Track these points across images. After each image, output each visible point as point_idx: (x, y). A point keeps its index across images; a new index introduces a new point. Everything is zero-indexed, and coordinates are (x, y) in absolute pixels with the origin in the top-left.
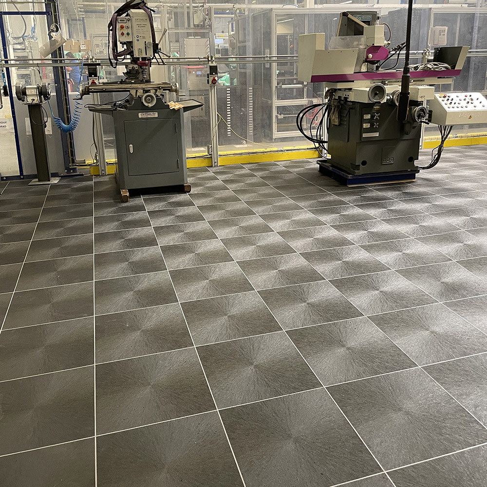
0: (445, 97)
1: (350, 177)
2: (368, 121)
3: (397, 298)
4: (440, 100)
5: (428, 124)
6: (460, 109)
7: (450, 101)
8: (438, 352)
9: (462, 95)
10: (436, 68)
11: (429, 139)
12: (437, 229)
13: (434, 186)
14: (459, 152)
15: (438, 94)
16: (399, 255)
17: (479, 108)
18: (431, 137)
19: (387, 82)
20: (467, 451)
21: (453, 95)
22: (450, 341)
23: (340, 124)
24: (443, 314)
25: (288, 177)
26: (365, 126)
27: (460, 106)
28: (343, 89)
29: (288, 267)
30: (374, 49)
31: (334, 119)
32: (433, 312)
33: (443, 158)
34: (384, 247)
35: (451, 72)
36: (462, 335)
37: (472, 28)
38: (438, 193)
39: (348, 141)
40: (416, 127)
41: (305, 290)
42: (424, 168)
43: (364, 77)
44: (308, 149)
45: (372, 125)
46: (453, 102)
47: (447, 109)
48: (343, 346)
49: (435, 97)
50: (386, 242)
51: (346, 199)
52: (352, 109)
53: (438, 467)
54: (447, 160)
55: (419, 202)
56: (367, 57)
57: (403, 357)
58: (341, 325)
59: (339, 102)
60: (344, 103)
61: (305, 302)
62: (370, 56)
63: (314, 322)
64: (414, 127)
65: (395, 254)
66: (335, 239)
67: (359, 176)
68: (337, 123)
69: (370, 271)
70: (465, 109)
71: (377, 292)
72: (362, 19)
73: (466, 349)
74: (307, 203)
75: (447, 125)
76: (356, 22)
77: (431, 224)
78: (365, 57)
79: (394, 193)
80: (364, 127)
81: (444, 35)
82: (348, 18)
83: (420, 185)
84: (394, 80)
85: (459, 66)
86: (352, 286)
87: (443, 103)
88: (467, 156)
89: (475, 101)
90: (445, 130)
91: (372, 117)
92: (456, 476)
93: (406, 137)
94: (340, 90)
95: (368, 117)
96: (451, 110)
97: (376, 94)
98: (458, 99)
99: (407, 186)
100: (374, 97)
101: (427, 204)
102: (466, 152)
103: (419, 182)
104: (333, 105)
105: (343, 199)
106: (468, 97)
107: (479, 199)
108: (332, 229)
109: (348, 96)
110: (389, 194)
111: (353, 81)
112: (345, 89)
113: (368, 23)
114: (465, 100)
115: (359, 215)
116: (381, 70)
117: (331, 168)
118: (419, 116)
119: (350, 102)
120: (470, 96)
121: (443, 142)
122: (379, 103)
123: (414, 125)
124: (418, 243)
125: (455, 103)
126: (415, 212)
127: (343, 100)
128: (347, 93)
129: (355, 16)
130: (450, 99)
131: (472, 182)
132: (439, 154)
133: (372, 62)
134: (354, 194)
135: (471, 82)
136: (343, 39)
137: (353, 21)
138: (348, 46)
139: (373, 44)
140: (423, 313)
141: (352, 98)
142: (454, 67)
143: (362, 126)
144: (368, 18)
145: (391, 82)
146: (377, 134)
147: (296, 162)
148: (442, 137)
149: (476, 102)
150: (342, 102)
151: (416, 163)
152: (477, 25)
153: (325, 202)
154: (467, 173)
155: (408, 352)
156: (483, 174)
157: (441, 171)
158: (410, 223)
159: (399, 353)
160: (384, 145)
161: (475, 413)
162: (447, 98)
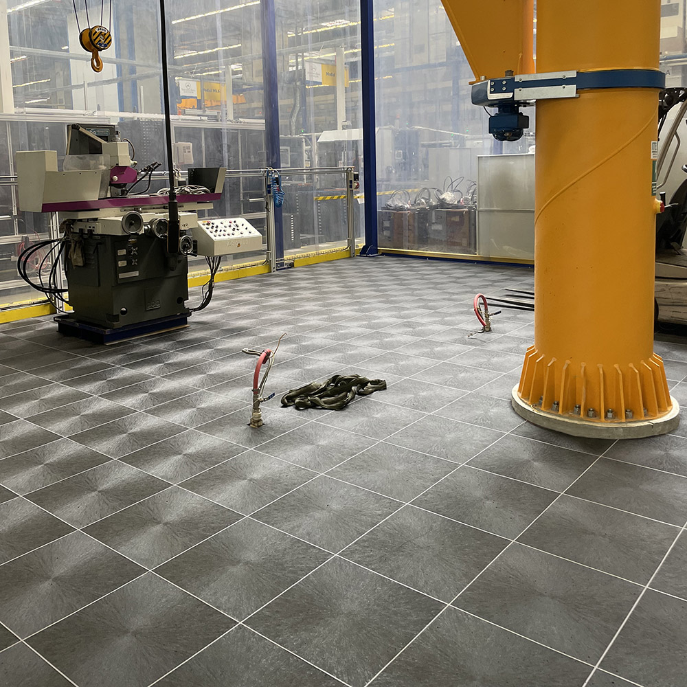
0: (208, 224)
1: (107, 331)
2: (123, 258)
3: (205, 457)
4: (204, 227)
5: (196, 256)
6: (227, 237)
7: (215, 229)
8: (261, 497)
9: (226, 221)
10: (195, 192)
11: (197, 275)
12: (227, 375)
13: (211, 329)
14: (227, 287)
15: (201, 222)
16: (194, 412)
17: (246, 234)
18: (199, 272)
19: (140, 209)
20: (311, 574)
21: (217, 222)
22: (271, 483)
23: (86, 264)
24: (257, 459)
25: (13, 345)
26: (121, 264)
27: (226, 233)
28: (85, 219)
29: (57, 457)
30: (118, 170)
31: (76, 259)
32: (247, 460)
33: (215, 296)
34: (173, 407)
35: (211, 196)
36: (280, 474)
37: (221, 146)
38: (218, 336)
39: (99, 285)
40: (181, 261)
41: (90, 478)
42: (195, 310)
43: (110, 205)
44: (34, 304)
45: (129, 262)
46: (219, 230)
47: (214, 238)
48: (159, 523)
49: (199, 226)
50: (175, 400)
51: (108, 360)
52: (100, 243)
53: (289, 598)
54: (220, 298)
55: (200, 349)
56: (112, 179)
57: (228, 514)
58: (148, 502)
59: (81, 236)
60: (89, 237)
61: (95, 490)
62: (116, 178)
63: (114, 509)
64: (180, 261)
65: (189, 411)
66: (111, 410)
67: (119, 329)
68: (81, 264)
69: (166, 437)
70: (232, 237)
71: (179, 456)
72: (97, 133)
73: (286, 485)
74: (56, 374)
75: (217, 256)
76: (90, 137)
77: (219, 371)
78: (109, 180)
79: (166, 343)
80: (119, 266)
81: (189, 152)
82: (80, 132)
83: (194, 330)
84: (149, 207)
85: (218, 190)
86: (149, 458)
87: (208, 232)
88: (237, 291)
89: (240, 227)
90: (214, 262)
91: (129, 252)
92: (307, 600)
93: (172, 274)
94: (81, 220)
95: (124, 252)
96: (218, 238)
97: (131, 224)
98: (223, 226)
99: (180, 334)
100: (130, 227)
101: (208, 350)
102: (235, 286)
103: (193, 327)
104: (72, 241)
105: (104, 361)
106: (233, 222)
107: (262, 335)
108: (101, 400)
109: (94, 227)
110: (161, 346)
111: (98, 210)
112: (88, 219)
113: (105, 138)
114: (230, 226)
115: (132, 377)
116: (130, 196)
117: (78, 324)
118: (185, 248)
119: (98, 235)
120: (235, 222)
121: (213, 275)
122: (137, 234)
123: (180, 259)
124: (211, 394)
125: (221, 231)
126: (198, 361)
127: (86, 234)
128: (92, 224)
129: (89, 130)
130: (215, 226)
131: (250, 319)
132: (210, 291)
133: (118, 186)
134: (116, 353)
135: (228, 206)
136: (81, 158)
137: (86, 135)
138: (87, 167)
139: (118, 164)
140: (235, 464)
141: (99, 230)
142: (213, 190)
143: (116, 264)
144: (106, 132)
145: (146, 209)
146: (136, 274)
147: (19, 324)
148: (212, 270)
149: (242, 229)
150: (86, 236)
151: (187, 304)
152: (226, 142)
153: (80, 369)
154: (242, 309)
155: (231, 507)
156: (259, 309)
157: (214, 311)
158: (195, 374)
159: (224, 511)
160: (147, 287)
161: (309, 540)
162: (211, 225)
